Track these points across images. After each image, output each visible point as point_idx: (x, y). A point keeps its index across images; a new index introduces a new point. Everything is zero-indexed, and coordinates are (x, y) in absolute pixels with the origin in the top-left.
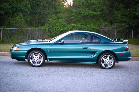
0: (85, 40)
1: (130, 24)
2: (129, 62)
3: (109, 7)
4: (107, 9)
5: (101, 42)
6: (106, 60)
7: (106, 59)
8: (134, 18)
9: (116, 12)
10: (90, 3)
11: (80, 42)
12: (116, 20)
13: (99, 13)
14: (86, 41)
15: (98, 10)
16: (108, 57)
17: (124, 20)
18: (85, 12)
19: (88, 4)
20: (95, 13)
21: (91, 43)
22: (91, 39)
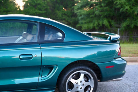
0: (27, 36)
1: (69, 21)
2: (120, 80)
3: (52, 8)
4: (50, 9)
5: (64, 41)
6: (77, 83)
7: (78, 81)
8: (72, 16)
9: (58, 12)
10: (36, 3)
11: (17, 41)
12: (57, 18)
13: (44, 12)
14: (29, 38)
15: (43, 9)
16: (82, 76)
17: (64, 18)
18: (32, 11)
19: (34, 4)
20: (41, 12)
21: (42, 43)
22: (42, 34)
